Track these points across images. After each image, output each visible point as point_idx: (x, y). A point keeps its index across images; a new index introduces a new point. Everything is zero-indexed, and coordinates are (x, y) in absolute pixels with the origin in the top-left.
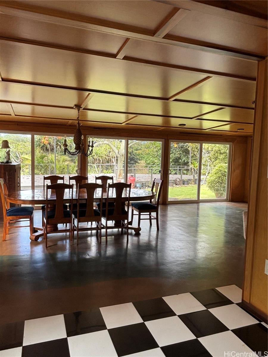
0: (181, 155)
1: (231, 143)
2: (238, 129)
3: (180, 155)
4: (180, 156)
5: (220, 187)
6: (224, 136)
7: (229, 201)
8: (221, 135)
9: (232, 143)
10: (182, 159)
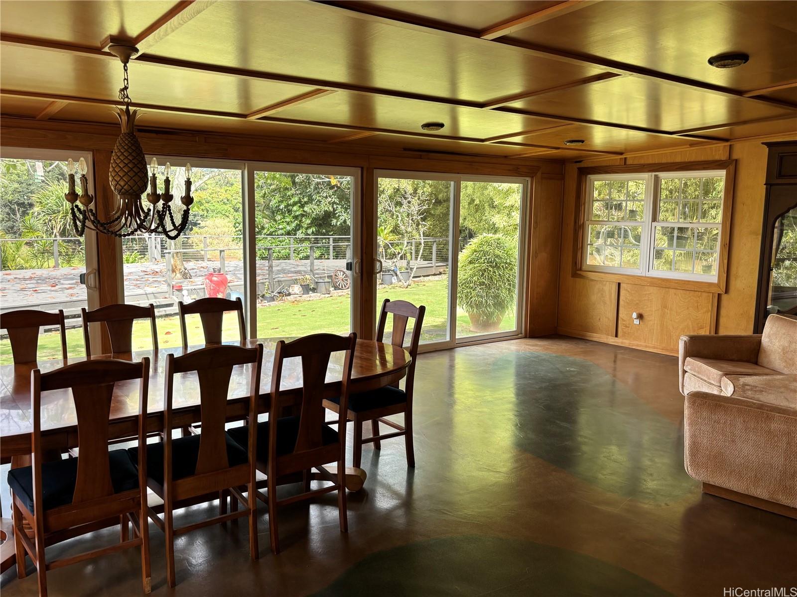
0: (335, 207)
1: (527, 179)
2: (569, 139)
3: (333, 206)
4: (334, 209)
5: (487, 296)
6: (515, 159)
7: (525, 337)
8: (506, 157)
9: (529, 179)
10: (339, 216)
